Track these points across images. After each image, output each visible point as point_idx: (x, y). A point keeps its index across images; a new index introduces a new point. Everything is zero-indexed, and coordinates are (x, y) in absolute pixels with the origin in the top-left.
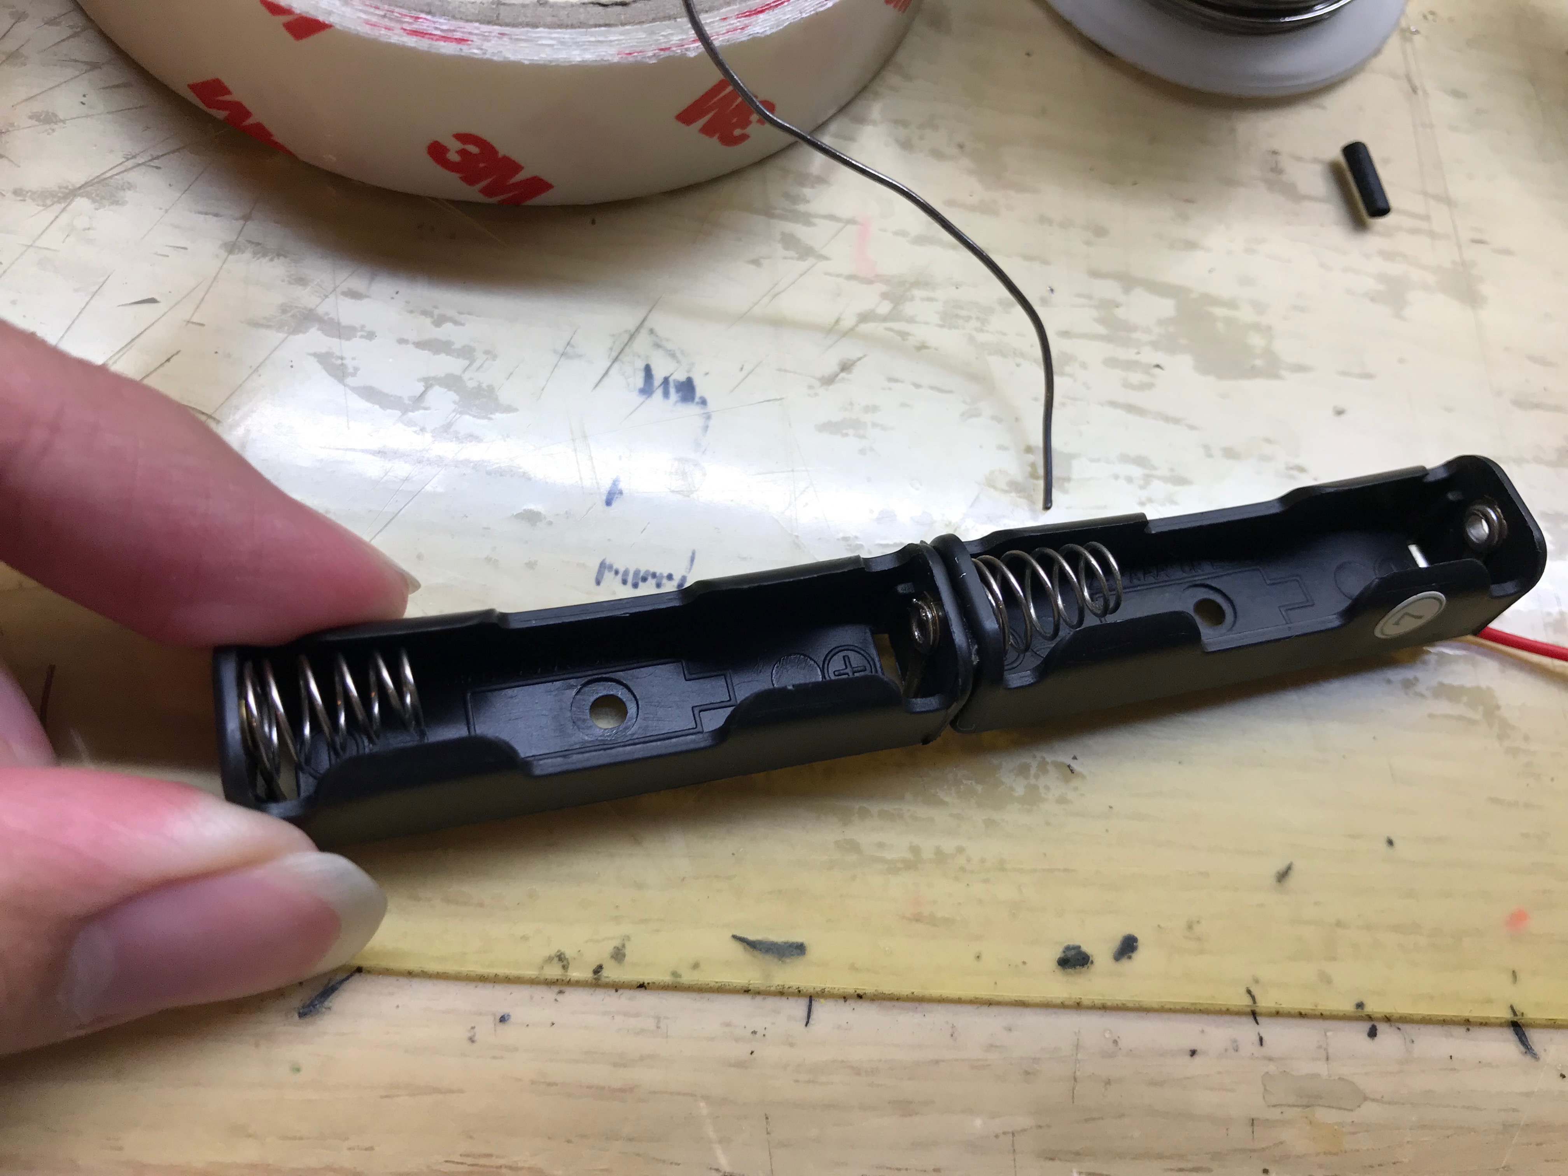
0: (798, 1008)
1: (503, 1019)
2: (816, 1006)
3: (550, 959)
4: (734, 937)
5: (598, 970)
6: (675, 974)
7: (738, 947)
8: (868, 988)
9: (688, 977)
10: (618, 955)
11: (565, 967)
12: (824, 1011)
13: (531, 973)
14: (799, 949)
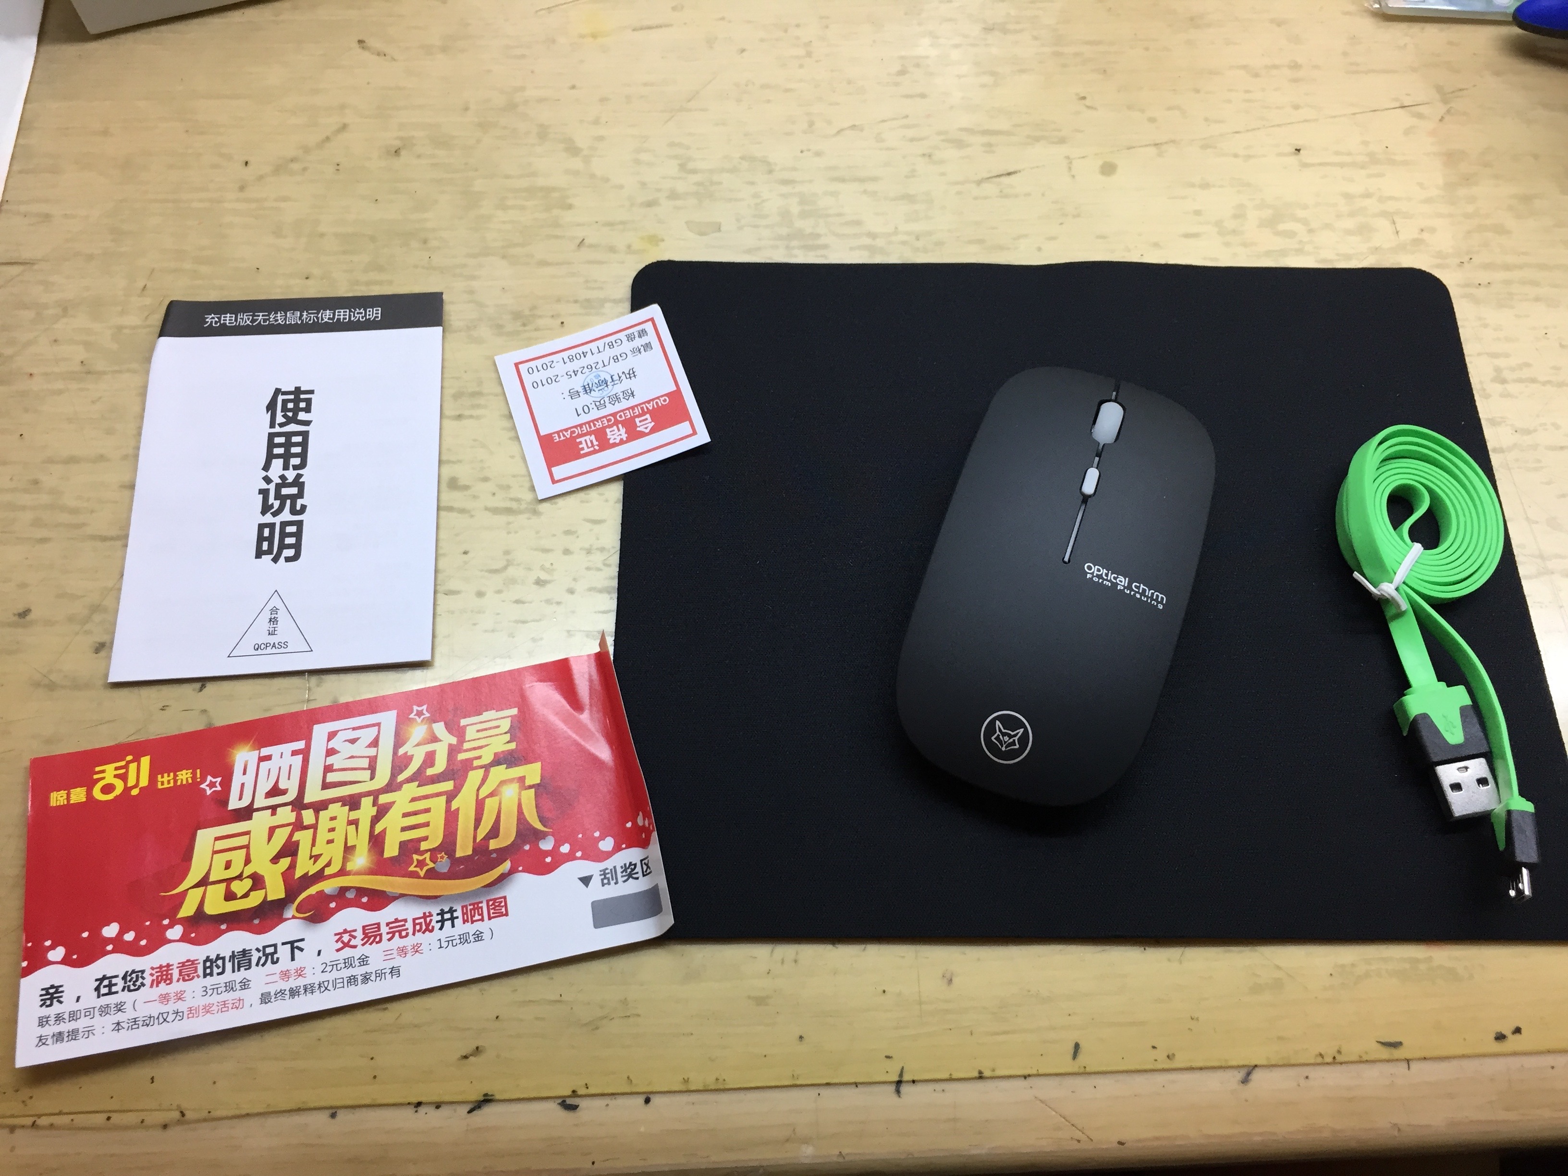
0: (1405, 1065)
1: (1307, 1077)
2: (1410, 1063)
3: (1317, 1056)
4: (1377, 1042)
5: (1334, 1058)
6: (1361, 1057)
7: (1379, 1045)
8: (1428, 1055)
9: (1365, 1058)
10: (1339, 1052)
11: (1323, 1058)
12: (1414, 1066)
13: (1312, 1061)
14: (1400, 1044)
